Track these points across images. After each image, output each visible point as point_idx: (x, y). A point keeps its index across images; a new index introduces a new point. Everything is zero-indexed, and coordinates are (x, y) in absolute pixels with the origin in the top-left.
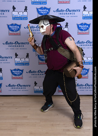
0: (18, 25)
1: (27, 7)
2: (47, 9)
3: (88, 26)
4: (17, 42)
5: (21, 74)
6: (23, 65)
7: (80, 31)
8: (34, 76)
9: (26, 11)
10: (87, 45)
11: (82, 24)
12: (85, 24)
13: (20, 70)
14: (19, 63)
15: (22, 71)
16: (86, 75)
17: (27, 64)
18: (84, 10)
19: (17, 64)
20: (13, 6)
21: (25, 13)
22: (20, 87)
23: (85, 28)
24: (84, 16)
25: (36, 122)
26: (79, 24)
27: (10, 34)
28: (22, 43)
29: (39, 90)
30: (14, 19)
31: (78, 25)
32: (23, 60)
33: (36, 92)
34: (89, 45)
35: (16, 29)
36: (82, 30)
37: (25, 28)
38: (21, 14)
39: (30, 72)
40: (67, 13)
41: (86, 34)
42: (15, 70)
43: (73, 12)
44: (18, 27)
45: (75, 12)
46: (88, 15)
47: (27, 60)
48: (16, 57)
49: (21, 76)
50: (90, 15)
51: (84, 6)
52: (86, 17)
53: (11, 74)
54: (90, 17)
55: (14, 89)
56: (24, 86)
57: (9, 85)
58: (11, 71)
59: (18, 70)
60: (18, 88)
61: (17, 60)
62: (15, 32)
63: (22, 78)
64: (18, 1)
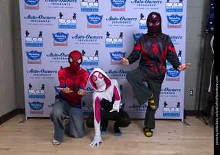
18: (141, 18)
20: (60, 13)
40: (122, 21)
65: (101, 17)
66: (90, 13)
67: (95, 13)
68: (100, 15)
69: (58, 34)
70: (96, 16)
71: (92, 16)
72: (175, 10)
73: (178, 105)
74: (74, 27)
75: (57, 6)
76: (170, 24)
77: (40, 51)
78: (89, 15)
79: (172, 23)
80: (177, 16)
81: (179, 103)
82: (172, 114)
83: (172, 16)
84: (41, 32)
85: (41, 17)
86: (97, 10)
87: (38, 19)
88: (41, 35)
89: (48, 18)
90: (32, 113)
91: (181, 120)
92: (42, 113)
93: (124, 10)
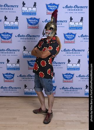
0: (9, 34)
1: (18, 17)
3: (73, 36)
4: (9, 49)
5: (12, 78)
6: (15, 70)
7: (66, 40)
8: (24, 79)
9: (17, 21)
10: (72, 53)
11: (68, 34)
12: (71, 34)
13: (12, 74)
14: (10, 68)
15: (13, 75)
16: (71, 80)
17: (18, 69)
18: (71, 21)
19: (9, 68)
20: (5, 16)
21: (16, 23)
22: (12, 89)
23: (71, 38)
24: (70, 26)
25: (24, 124)
26: (65, 33)
27: (2, 42)
28: (13, 50)
29: (29, 92)
30: (6, 28)
31: (65, 35)
32: (14, 65)
33: (26, 93)
34: (74, 53)
35: (7, 37)
36: (68, 39)
37: (16, 36)
38: (12, 23)
39: (21, 76)
41: (72, 42)
42: (7, 74)
43: (60, 23)
44: (10, 35)
45: (62, 23)
46: (74, 26)
47: (18, 65)
48: (8, 63)
49: (12, 79)
50: (76, 25)
51: (71, 17)
52: (73, 27)
53: (3, 77)
54: (76, 28)
55: (6, 91)
56: (15, 88)
57: (2, 87)
58: (4, 75)
59: (10, 74)
60: (10, 90)
61: (9, 65)
62: (6, 40)
63: (13, 81)
64: (10, 12)
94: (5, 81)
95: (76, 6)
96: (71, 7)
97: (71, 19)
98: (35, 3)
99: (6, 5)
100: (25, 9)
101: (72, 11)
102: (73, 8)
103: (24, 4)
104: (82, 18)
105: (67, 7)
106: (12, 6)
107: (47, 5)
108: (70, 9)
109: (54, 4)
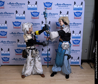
2: (37, 13)
4: (19, 33)
14: (20, 46)
17: (25, 46)
18: (60, 14)
20: (16, 11)
22: (21, 60)
26: (57, 22)
27: (14, 28)
28: (22, 33)
32: (22, 44)
35: (18, 25)
40: (50, 15)
42: (17, 50)
48: (18, 42)
49: (21, 53)
53: (15, 52)
55: (17, 61)
56: (23, 59)
57: (14, 59)
58: (15, 50)
60: (19, 61)
65: (39, 13)
66: (32, 11)
67: (35, 11)
68: (38, 12)
69: (15, 22)
70: (36, 12)
71: (34, 12)
72: (78, 9)
73: (78, 58)
74: (24, 18)
75: (14, 7)
76: (75, 17)
77: (6, 31)
78: (32, 12)
79: (77, 16)
80: (79, 12)
81: (79, 57)
82: (75, 63)
83: (77, 12)
84: (6, 21)
85: (6, 13)
86: (36, 9)
87: (4, 14)
88: (6, 22)
89: (9, 13)
90: (3, 63)
91: (79, 65)
92: (9, 63)
93: (51, 9)
94: (16, 55)
95: (64, 4)
96: (60, 5)
97: (61, 12)
98: (36, 2)
99: (17, 3)
100: (29, 6)
101: (61, 7)
102: (62, 5)
103: (29, 2)
104: (68, 12)
105: (57, 4)
106: (21, 4)
107: (44, 3)
108: (60, 6)
109: (49, 3)
